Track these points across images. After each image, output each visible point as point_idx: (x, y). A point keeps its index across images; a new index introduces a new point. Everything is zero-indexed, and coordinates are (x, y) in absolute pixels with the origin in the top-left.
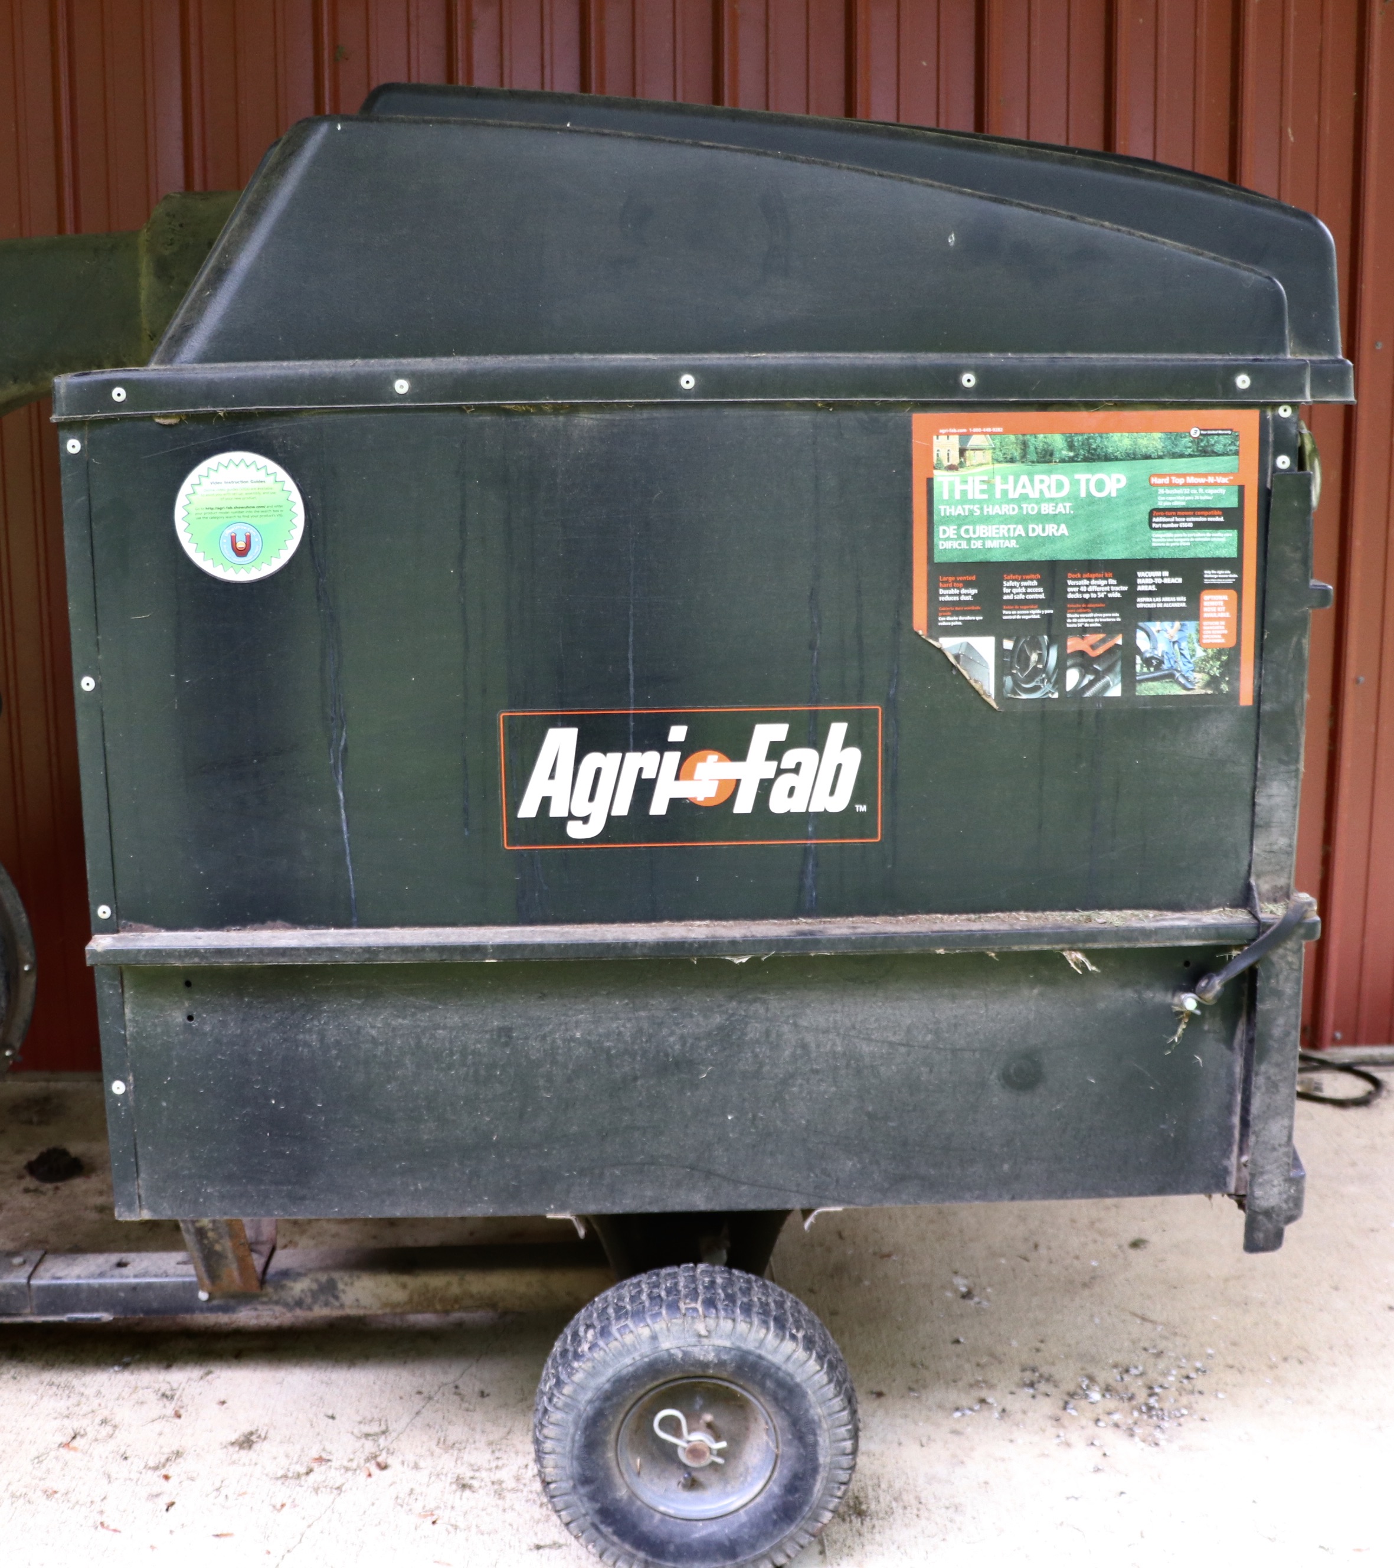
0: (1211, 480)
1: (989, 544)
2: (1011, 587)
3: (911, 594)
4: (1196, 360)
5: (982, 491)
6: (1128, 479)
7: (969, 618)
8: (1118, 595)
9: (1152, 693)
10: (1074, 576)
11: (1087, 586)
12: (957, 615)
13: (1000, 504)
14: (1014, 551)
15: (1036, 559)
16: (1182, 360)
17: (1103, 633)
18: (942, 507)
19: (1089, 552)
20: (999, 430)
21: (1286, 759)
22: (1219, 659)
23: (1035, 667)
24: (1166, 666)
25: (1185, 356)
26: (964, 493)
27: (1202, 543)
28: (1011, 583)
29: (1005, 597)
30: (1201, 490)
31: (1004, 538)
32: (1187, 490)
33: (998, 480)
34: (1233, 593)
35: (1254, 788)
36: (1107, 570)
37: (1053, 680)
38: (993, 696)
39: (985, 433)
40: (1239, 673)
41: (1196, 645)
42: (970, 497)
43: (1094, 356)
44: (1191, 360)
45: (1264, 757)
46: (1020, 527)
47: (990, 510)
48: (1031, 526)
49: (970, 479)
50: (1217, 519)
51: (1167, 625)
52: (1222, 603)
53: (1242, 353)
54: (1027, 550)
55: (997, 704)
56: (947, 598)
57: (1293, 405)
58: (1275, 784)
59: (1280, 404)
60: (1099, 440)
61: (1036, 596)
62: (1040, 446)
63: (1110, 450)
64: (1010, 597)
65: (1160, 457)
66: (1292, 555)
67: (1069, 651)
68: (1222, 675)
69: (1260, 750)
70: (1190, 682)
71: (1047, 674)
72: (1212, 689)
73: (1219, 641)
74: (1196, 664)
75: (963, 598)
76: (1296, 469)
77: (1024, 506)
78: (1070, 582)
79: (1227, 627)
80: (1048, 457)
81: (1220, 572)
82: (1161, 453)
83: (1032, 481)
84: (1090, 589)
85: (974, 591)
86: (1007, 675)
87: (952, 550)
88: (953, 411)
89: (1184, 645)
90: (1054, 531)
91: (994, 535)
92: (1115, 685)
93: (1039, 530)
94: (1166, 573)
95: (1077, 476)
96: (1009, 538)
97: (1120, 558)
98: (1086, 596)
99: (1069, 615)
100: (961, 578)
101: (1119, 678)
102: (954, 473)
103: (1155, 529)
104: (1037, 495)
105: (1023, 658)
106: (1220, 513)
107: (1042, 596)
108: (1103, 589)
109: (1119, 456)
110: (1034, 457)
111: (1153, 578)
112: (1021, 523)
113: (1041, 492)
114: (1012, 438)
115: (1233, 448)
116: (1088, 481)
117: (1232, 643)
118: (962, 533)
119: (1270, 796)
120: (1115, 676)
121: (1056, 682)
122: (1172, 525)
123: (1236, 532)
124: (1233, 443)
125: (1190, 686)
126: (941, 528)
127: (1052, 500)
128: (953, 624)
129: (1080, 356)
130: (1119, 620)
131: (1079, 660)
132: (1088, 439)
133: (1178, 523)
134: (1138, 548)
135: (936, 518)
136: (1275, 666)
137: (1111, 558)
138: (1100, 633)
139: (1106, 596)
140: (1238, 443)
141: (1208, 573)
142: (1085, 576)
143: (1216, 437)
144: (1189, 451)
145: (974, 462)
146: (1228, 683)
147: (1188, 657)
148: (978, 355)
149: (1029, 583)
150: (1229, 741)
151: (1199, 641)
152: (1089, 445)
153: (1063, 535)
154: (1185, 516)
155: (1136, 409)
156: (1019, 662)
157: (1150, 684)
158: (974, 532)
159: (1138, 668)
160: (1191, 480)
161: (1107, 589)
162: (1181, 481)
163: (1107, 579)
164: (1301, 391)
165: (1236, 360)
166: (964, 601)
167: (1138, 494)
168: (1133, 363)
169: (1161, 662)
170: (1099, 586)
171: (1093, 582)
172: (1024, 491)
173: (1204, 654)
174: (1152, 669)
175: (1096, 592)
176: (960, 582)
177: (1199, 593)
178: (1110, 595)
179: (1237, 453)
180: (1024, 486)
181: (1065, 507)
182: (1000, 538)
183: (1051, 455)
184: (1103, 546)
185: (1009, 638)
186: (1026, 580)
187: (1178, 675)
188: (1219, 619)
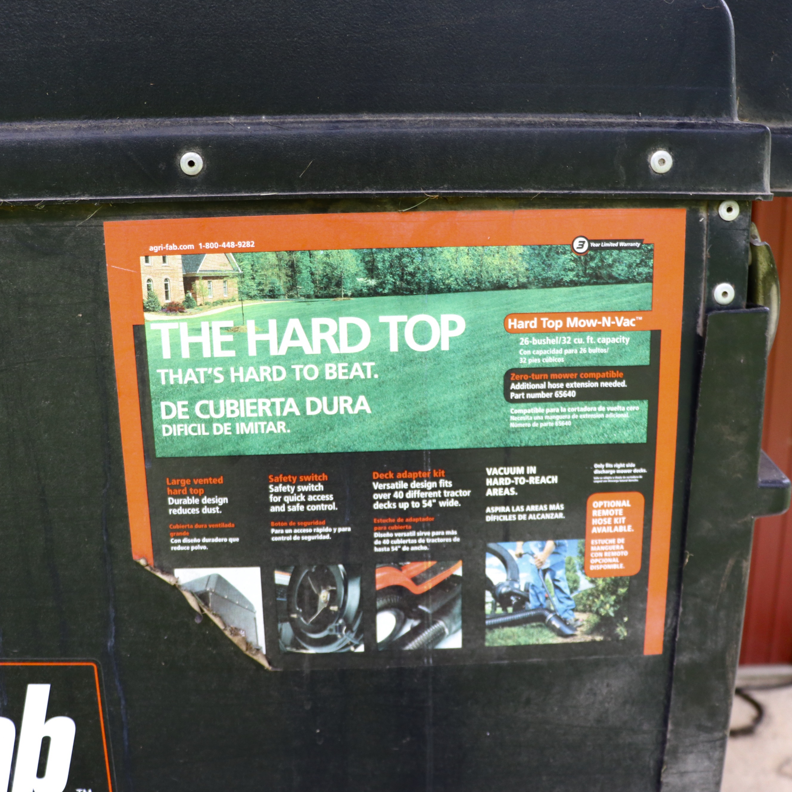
0: (606, 322)
1: (241, 428)
2: (282, 494)
3: (125, 505)
4: (582, 125)
5: (225, 346)
6: (469, 322)
7: (217, 540)
8: (455, 503)
9: (511, 643)
10: (382, 476)
11: (405, 491)
12: (201, 537)
13: (257, 366)
14: (283, 439)
15: (320, 450)
16: (557, 124)
17: (432, 559)
18: (162, 372)
19: (406, 439)
20: (249, 244)
21: (709, 724)
22: (614, 592)
23: (326, 610)
24: (532, 604)
25: (564, 119)
26: (196, 348)
27: (591, 422)
28: (280, 488)
29: (273, 509)
30: (590, 339)
31: (266, 418)
32: (567, 340)
33: (251, 326)
34: (639, 498)
35: (660, 764)
36: (435, 466)
37: (355, 628)
38: (264, 651)
39: (225, 251)
40: (645, 610)
41: (579, 574)
42: (206, 354)
43: (407, 118)
44: (574, 124)
45: (677, 724)
46: (291, 401)
47: (241, 374)
48: (308, 400)
49: (205, 326)
50: (616, 384)
51: (533, 546)
52: (621, 512)
53: (661, 113)
54: (305, 438)
55: (270, 663)
56: (181, 511)
57: (741, 201)
58: (691, 758)
59: (720, 200)
60: (418, 258)
61: (323, 507)
62: (319, 270)
63: (438, 275)
64: (282, 509)
65: (522, 286)
66: (732, 439)
67: (379, 586)
68: (619, 614)
69: (670, 716)
70: (569, 626)
71: (346, 619)
72: (601, 634)
73: (615, 567)
74: (578, 601)
75: (206, 510)
76: (744, 303)
77: (297, 367)
78: (376, 486)
79: (627, 546)
80: (333, 288)
81: (618, 466)
82: (523, 280)
83: (307, 329)
84: (409, 495)
85: (223, 501)
86: (284, 621)
87: (183, 438)
88: (170, 215)
89: (560, 574)
90: (348, 406)
91: (249, 414)
92: (452, 633)
93: (322, 404)
94: (532, 470)
95: (382, 319)
96: (275, 419)
97: (457, 447)
98: (404, 506)
99: (376, 535)
100: (200, 481)
101: (459, 623)
102: (179, 316)
103: (514, 401)
104: (317, 350)
105: (306, 598)
106: (621, 375)
107: (332, 507)
108: (430, 494)
109: (454, 286)
110: (310, 289)
111: (511, 477)
112: (293, 395)
113: (324, 344)
114: (271, 257)
115: (644, 270)
116: (401, 326)
117: (635, 569)
118: (198, 412)
119: (682, 774)
120: (453, 620)
121: (360, 631)
122: (542, 395)
123: (645, 403)
124: (643, 263)
125: (568, 631)
126: (163, 404)
127: (342, 357)
128: (193, 548)
129: (384, 118)
130: (457, 540)
131: (395, 599)
132: (400, 257)
133: (553, 390)
134: (487, 431)
135: (153, 388)
136: (699, 601)
137: (442, 447)
138: (427, 560)
139: (436, 505)
140: (651, 263)
141: (599, 468)
142: (399, 475)
143: (615, 252)
144: (571, 275)
145: (210, 298)
146: (627, 625)
147: (567, 591)
148: (210, 120)
149: (311, 487)
150: (625, 703)
151: (584, 568)
152: (403, 267)
153: (362, 413)
154: (565, 381)
155: (481, 207)
156: (301, 604)
157: (507, 630)
158: (217, 411)
159: (488, 608)
160: (573, 322)
161: (438, 494)
162: (557, 324)
163: (437, 480)
164: (757, 179)
165: (649, 125)
166: (208, 515)
167: (487, 346)
168: (474, 129)
169: (523, 599)
170: (424, 490)
171: (414, 485)
172: (295, 344)
173: (591, 586)
174: (510, 610)
175: (419, 500)
176: (199, 486)
177: (587, 498)
178: (442, 504)
179: (649, 279)
180: (294, 337)
181: (364, 369)
182: (259, 419)
183: (339, 284)
184: (430, 430)
185: (283, 569)
186: (305, 483)
187: (550, 616)
188: (616, 535)
